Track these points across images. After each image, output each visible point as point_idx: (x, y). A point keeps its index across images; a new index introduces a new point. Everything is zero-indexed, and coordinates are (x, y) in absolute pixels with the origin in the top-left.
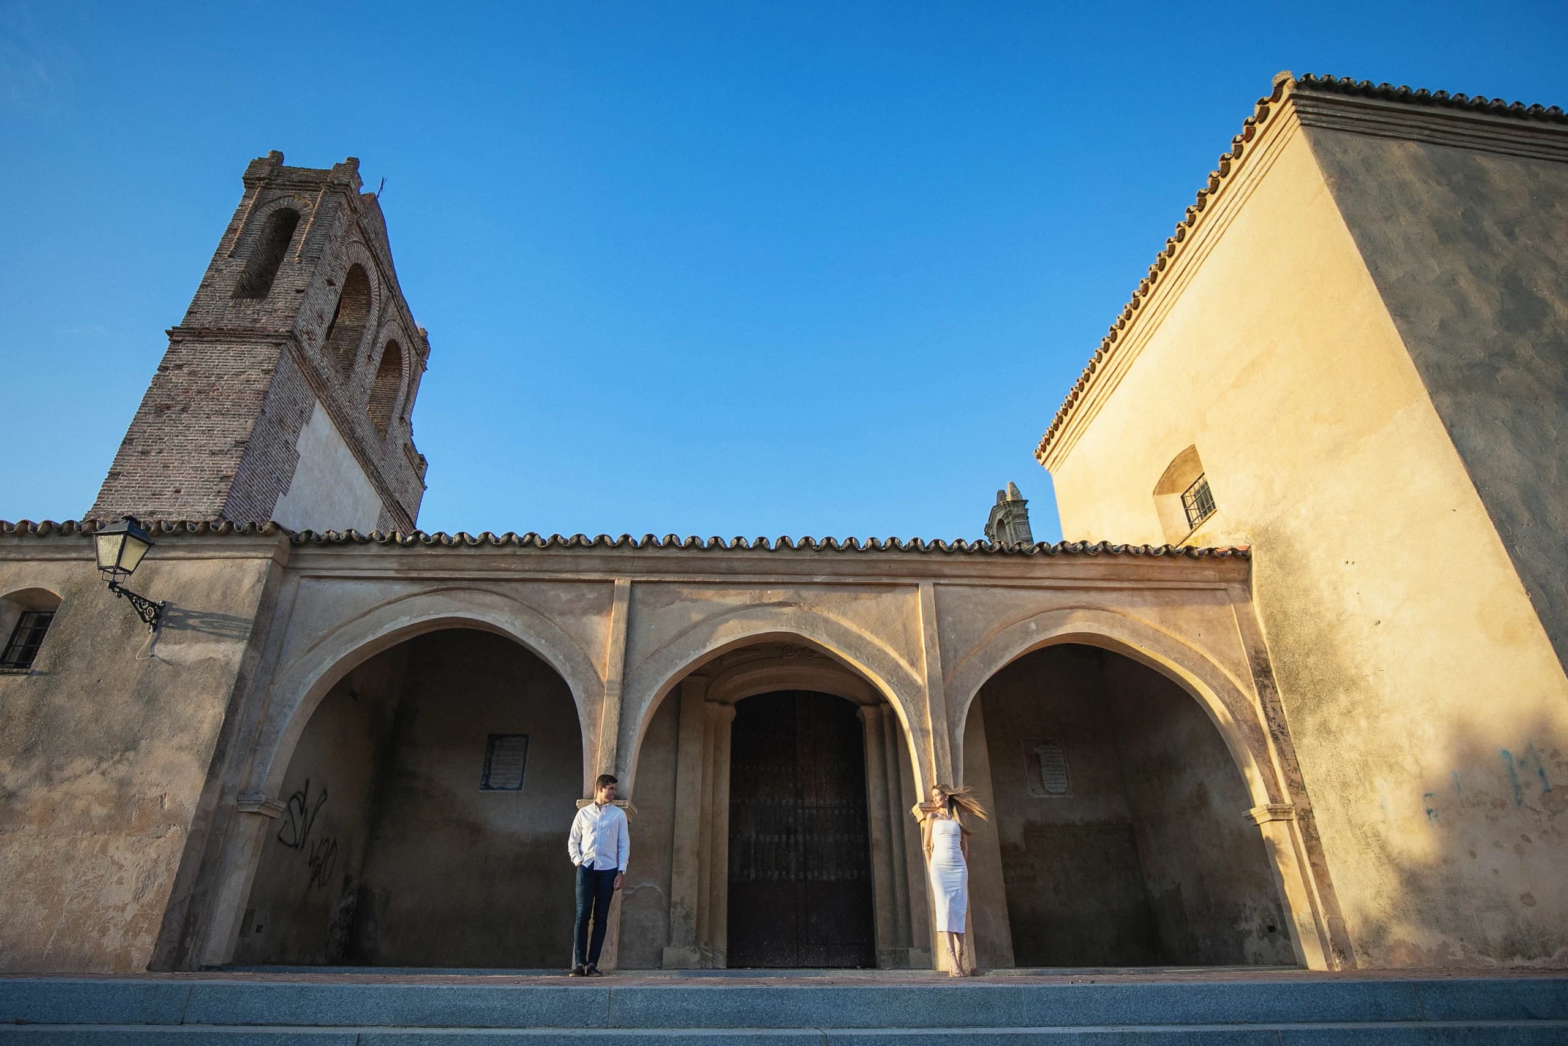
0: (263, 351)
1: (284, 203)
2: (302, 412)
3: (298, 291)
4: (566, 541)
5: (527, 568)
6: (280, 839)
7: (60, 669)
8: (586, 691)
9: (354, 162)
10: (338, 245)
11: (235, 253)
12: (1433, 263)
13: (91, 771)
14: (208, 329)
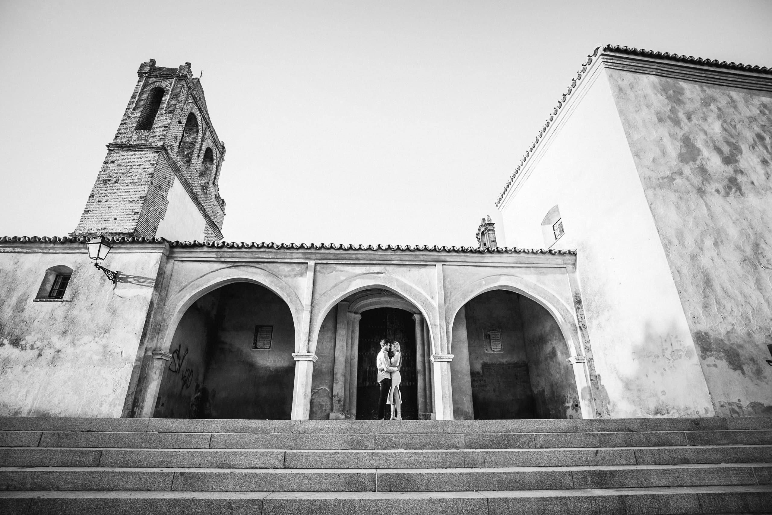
0: (151, 155)
1: (157, 84)
2: (169, 182)
3: (165, 127)
4: (287, 246)
5: (270, 257)
6: (170, 369)
7: (75, 299)
8: (296, 309)
9: (189, 65)
10: (183, 104)
11: (136, 108)
12: (654, 131)
13: (91, 341)
14: (125, 144)
